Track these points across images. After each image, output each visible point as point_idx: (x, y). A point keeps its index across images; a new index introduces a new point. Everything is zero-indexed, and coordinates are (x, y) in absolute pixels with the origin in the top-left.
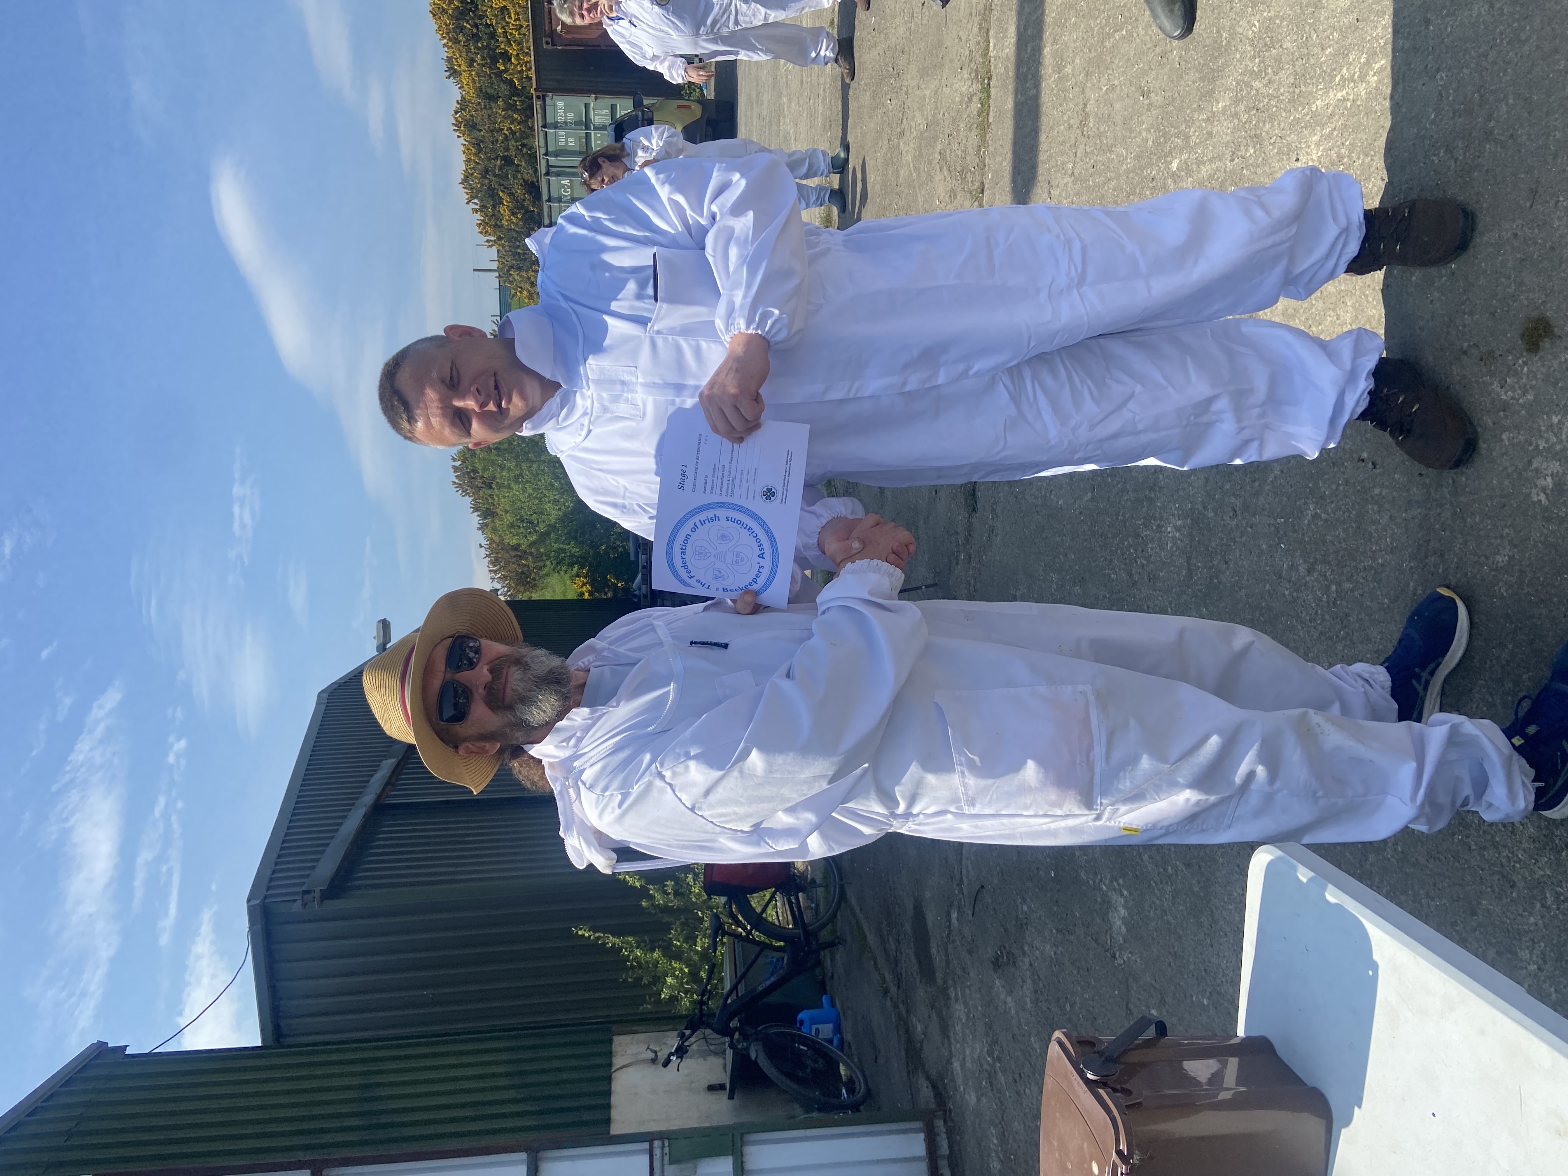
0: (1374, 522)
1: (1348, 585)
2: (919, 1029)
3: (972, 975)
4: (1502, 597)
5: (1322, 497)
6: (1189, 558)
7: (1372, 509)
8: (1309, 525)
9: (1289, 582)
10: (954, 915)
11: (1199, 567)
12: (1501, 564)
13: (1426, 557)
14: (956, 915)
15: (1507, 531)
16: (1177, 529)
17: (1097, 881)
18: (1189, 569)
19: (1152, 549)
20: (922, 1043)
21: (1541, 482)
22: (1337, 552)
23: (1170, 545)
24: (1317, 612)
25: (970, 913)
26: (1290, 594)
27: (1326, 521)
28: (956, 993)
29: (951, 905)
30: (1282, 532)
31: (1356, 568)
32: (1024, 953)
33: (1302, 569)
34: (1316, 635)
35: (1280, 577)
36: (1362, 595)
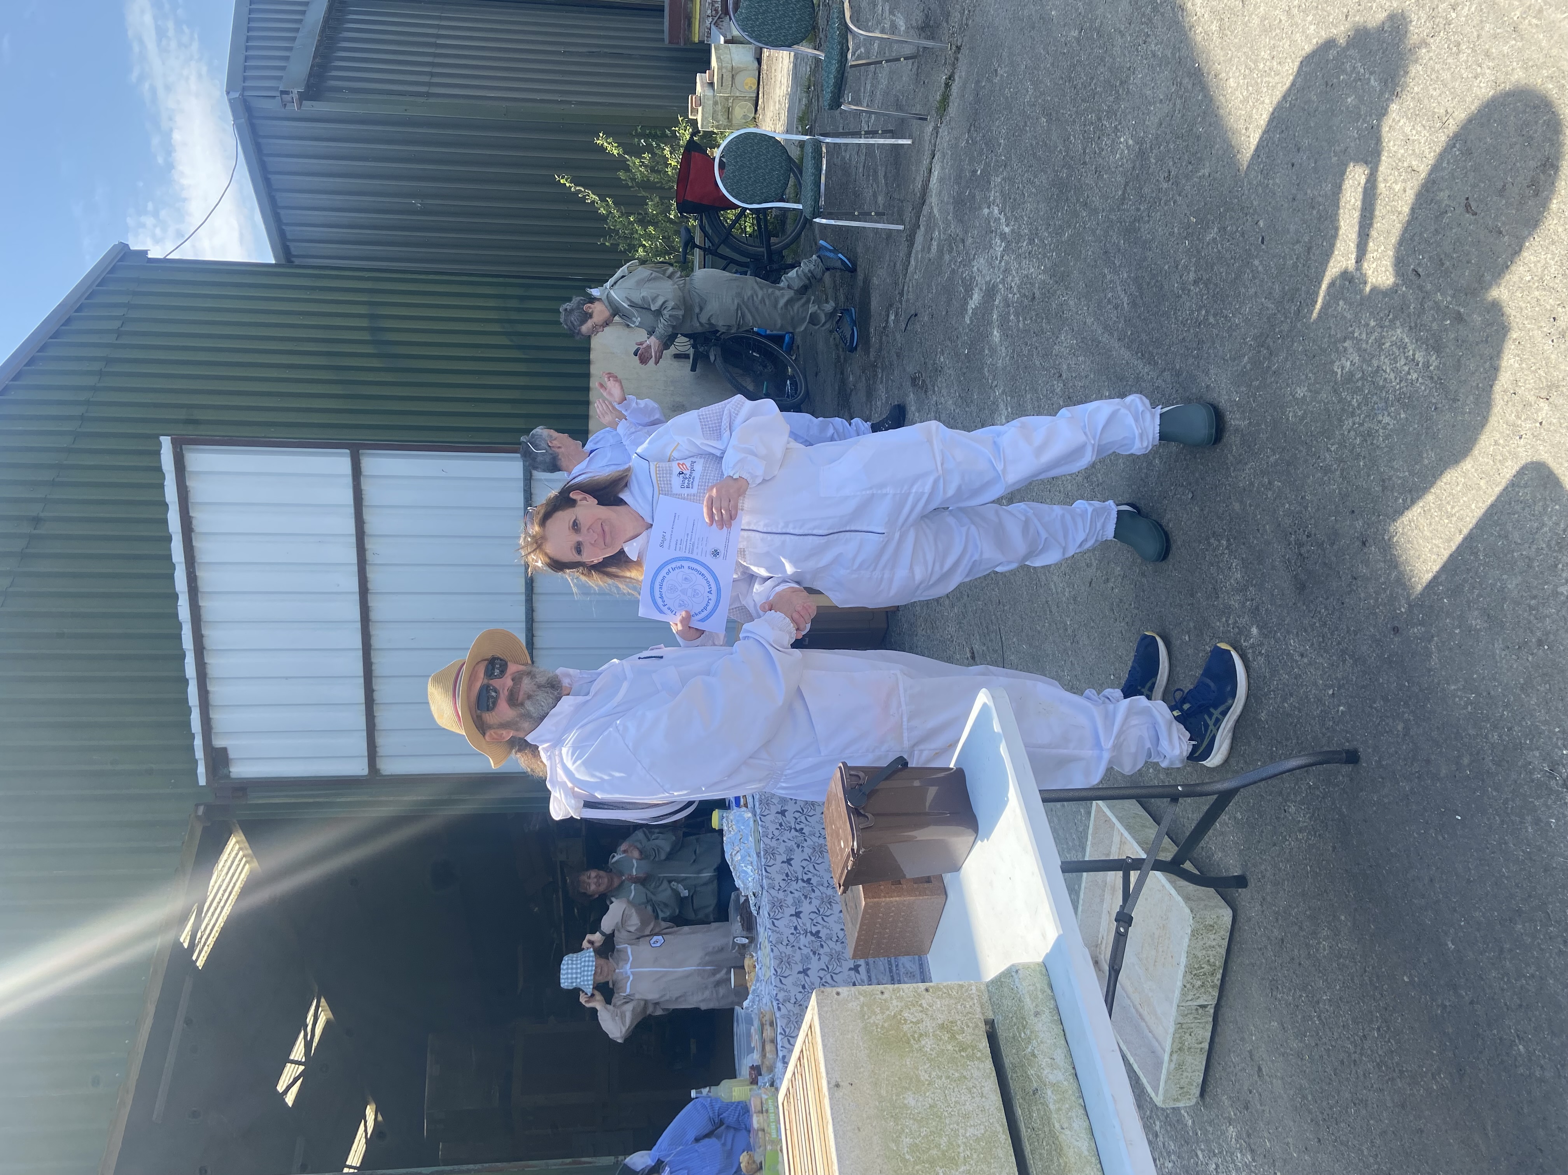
0: (1246, 287)
1: (1212, 320)
2: (851, 379)
3: (896, 372)
4: (1288, 419)
5: (1225, 229)
6: (1127, 184)
7: (1248, 275)
8: (1208, 244)
9: (1181, 277)
10: (892, 317)
11: (1130, 200)
12: (1297, 395)
13: (1262, 346)
14: (893, 318)
15: (1310, 375)
16: (1128, 147)
17: (994, 384)
18: (1124, 193)
19: (1106, 145)
20: (852, 391)
21: (1343, 360)
22: (1216, 285)
23: (1118, 156)
24: (1187, 320)
25: (904, 326)
26: (1177, 288)
27: (1219, 251)
28: (882, 376)
29: (891, 305)
30: (1190, 230)
31: (1221, 309)
32: (934, 391)
33: (1192, 276)
34: (1180, 338)
35: (1177, 267)
36: (1217, 335)
